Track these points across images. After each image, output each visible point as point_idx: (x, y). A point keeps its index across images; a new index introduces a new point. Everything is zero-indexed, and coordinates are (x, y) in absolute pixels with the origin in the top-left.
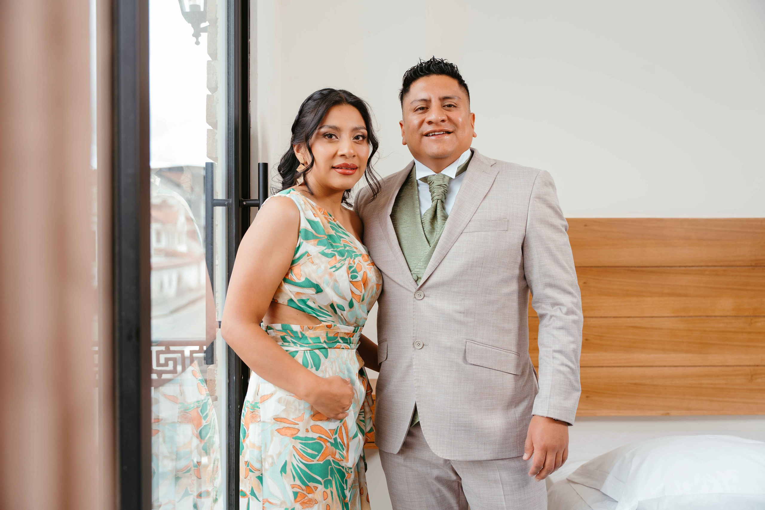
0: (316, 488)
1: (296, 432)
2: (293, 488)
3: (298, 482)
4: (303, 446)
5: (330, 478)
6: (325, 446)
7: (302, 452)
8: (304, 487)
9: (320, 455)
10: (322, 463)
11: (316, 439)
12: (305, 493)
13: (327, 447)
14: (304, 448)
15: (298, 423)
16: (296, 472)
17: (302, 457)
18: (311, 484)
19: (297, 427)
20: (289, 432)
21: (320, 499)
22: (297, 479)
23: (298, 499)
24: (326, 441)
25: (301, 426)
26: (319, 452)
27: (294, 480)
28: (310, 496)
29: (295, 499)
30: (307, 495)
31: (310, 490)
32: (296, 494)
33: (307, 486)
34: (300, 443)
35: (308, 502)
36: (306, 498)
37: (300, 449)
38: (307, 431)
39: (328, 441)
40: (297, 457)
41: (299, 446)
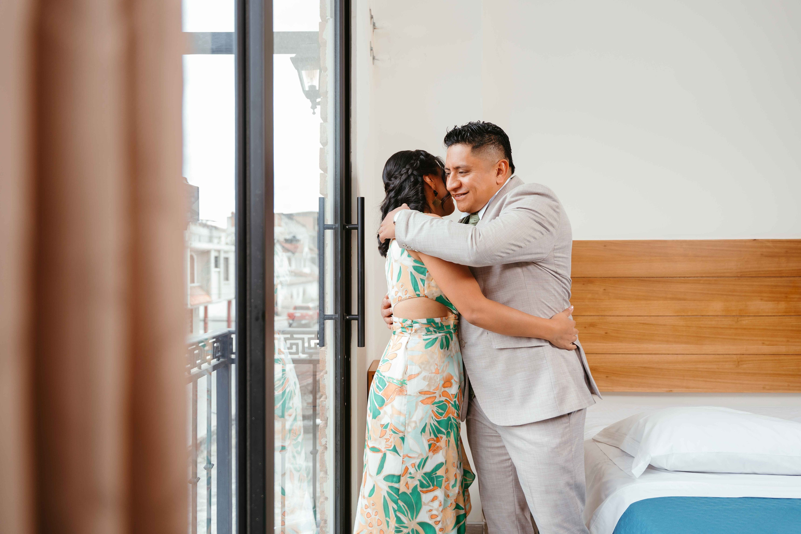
0: (442, 437)
1: (434, 400)
2: (429, 442)
3: (433, 436)
4: (437, 408)
5: (449, 430)
6: (448, 407)
7: (437, 413)
8: (435, 439)
9: (445, 413)
10: (446, 419)
11: (444, 401)
12: (435, 442)
13: (449, 407)
14: (438, 410)
15: (435, 391)
16: (431, 428)
17: (436, 416)
18: (439, 435)
19: (435, 395)
20: (430, 400)
21: (444, 446)
22: (432, 434)
23: (431, 448)
24: (449, 402)
25: (437, 395)
26: (445, 411)
27: (430, 435)
28: (438, 444)
29: (429, 449)
30: (436, 443)
31: (438, 439)
32: (430, 446)
33: (437, 437)
34: (436, 406)
35: (436, 449)
36: (436, 446)
37: (436, 411)
38: (440, 396)
39: (450, 403)
40: (434, 417)
41: (435, 409)
